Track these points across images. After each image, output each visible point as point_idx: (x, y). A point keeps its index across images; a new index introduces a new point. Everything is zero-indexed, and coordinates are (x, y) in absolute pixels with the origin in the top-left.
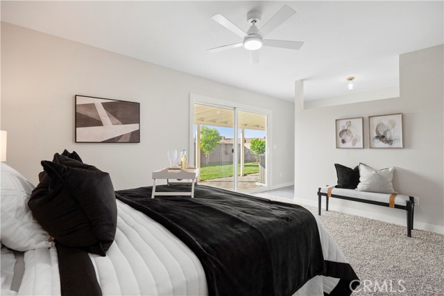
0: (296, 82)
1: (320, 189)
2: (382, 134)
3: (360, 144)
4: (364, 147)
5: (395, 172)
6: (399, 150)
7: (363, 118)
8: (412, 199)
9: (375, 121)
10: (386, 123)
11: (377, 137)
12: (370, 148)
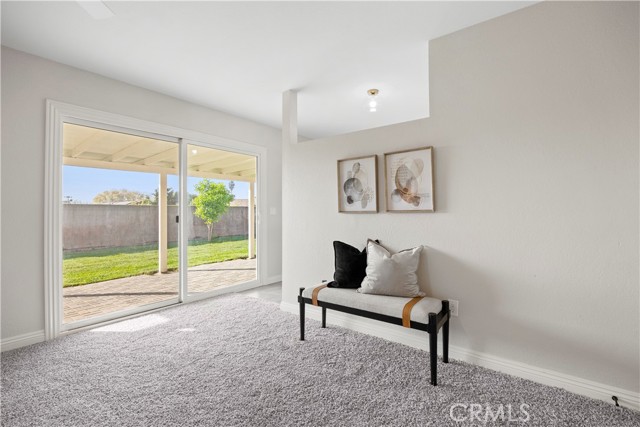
0: (284, 94)
1: (302, 290)
2: (404, 185)
3: (372, 206)
4: (378, 211)
5: (422, 255)
6: (428, 215)
7: (377, 157)
8: (445, 305)
9: (394, 162)
10: (409, 166)
11: (398, 192)
12: (388, 211)
